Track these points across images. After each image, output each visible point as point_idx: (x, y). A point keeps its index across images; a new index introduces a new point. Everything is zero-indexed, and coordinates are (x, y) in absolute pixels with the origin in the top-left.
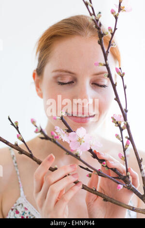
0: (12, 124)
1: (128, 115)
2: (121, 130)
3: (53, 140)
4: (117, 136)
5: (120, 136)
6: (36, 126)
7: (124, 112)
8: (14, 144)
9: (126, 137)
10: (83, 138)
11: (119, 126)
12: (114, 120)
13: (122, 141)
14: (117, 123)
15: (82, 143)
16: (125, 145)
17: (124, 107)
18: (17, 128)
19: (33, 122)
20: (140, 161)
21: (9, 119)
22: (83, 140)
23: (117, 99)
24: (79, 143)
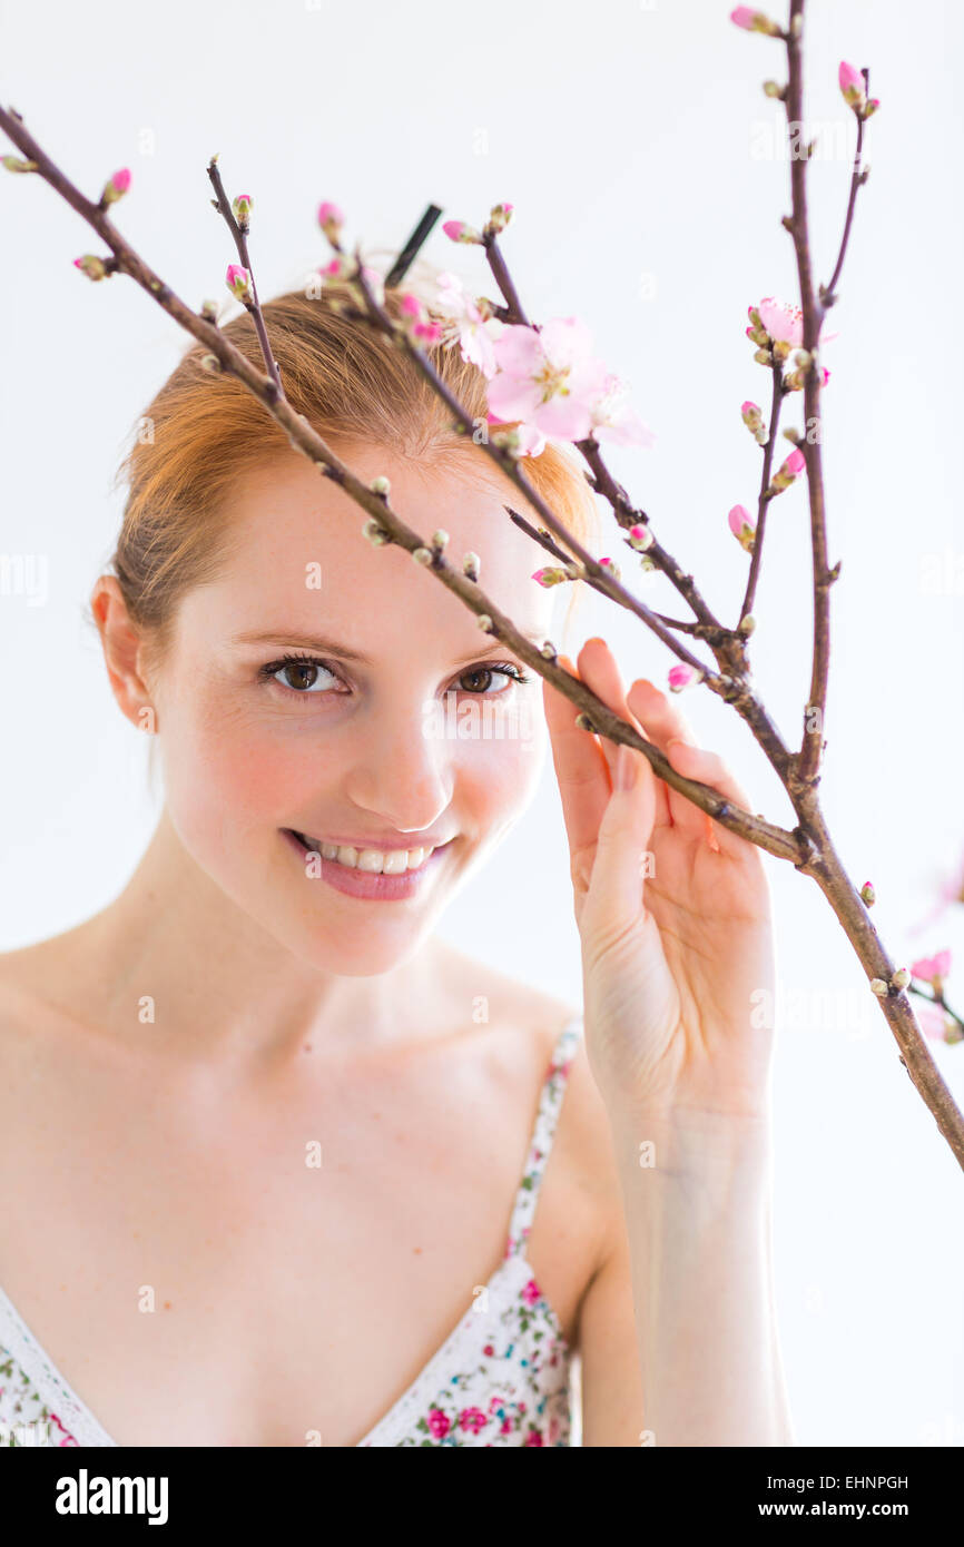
0: (222, 206)
1: (831, 322)
2: (781, 389)
3: (405, 338)
4: (750, 412)
5: (766, 418)
6: (336, 247)
7: (817, 301)
8: (197, 309)
9: (791, 435)
10: (566, 373)
11: (776, 365)
12: (757, 327)
13: (768, 448)
14: (770, 346)
15: (556, 399)
16: (775, 469)
17: (820, 278)
18: (240, 232)
19: (328, 220)
20: (824, 576)
21: (213, 174)
22: (565, 382)
23: (796, 225)
24: (539, 391)
